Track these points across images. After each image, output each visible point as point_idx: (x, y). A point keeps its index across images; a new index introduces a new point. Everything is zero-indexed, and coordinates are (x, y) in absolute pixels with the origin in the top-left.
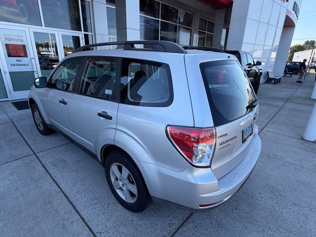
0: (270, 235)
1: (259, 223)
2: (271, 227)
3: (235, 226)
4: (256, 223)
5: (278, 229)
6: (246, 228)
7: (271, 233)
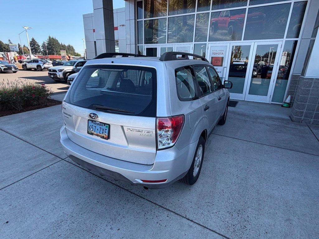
0: (67, 220)
1: (80, 215)
2: (74, 224)
3: (81, 198)
4: (81, 213)
5: (70, 230)
6: (78, 205)
7: (68, 222)
